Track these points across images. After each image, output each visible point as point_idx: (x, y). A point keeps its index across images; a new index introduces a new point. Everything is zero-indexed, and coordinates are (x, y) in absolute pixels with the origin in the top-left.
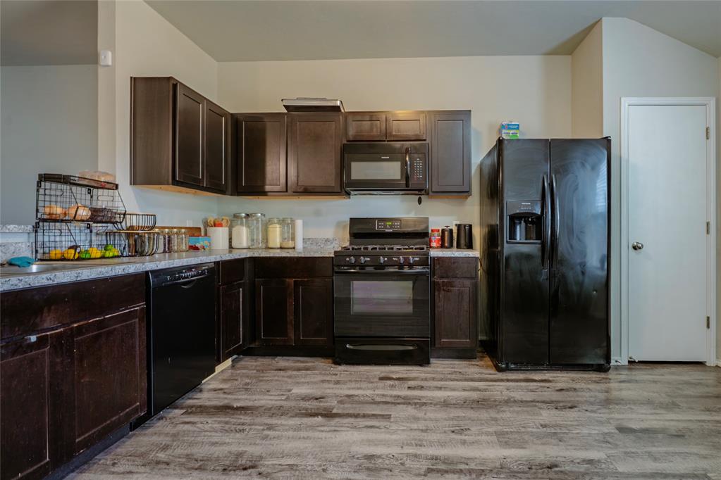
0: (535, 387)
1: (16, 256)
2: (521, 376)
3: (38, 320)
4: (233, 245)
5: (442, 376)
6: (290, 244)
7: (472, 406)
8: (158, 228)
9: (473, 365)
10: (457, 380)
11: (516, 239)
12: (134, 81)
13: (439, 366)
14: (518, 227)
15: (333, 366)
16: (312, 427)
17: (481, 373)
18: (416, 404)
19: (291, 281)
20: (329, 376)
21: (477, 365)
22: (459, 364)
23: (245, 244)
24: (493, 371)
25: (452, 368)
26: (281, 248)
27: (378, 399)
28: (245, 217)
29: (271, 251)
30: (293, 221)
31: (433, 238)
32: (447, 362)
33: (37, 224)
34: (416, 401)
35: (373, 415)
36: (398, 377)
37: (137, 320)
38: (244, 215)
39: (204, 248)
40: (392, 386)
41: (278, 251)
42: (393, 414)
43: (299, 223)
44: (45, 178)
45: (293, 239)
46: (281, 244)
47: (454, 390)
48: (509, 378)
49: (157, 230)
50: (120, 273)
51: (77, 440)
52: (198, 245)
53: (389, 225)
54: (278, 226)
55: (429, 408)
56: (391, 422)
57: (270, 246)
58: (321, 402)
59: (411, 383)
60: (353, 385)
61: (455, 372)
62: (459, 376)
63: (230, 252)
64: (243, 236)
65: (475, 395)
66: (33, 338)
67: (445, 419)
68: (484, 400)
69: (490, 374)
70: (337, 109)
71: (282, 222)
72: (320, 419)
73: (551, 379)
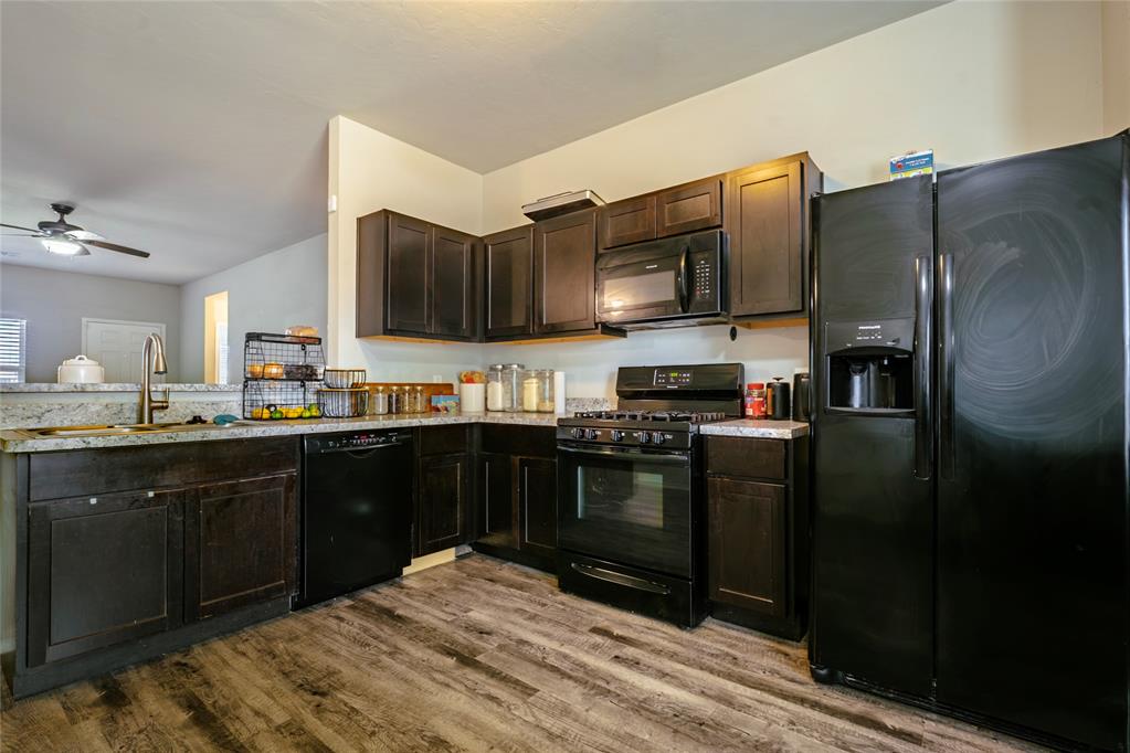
0: (856, 740)
1: (226, 413)
2: (858, 705)
3: (159, 477)
4: (489, 407)
5: (693, 654)
6: (547, 406)
7: (681, 729)
8: (368, 384)
9: (779, 652)
10: (712, 671)
11: (852, 406)
12: (360, 220)
13: (714, 636)
14: (857, 379)
15: (557, 591)
16: (429, 670)
17: (773, 672)
18: (594, 687)
19: (517, 459)
20: (533, 605)
21: (786, 655)
22: (752, 642)
23: (499, 406)
24: (804, 676)
25: (730, 646)
26: (538, 412)
27: (551, 660)
28: (501, 371)
29: (527, 415)
30: (552, 372)
31: (748, 400)
32: (734, 633)
33: (246, 382)
34: (599, 682)
35: (517, 682)
36: (620, 633)
37: (282, 489)
38: (500, 367)
39: (446, 409)
40: (595, 647)
41: (535, 416)
42: (544, 691)
43: (559, 377)
44: (251, 337)
45: (552, 399)
46: (538, 405)
47: (684, 686)
48: (825, 701)
49: (367, 388)
50: (259, 435)
51: (202, 604)
52: (439, 406)
53: (674, 378)
54: (535, 380)
55: (607, 703)
56: (525, 702)
57: (526, 408)
58: (481, 638)
59: (629, 651)
60: (547, 628)
61: (727, 654)
62: (727, 665)
63: (486, 414)
64: (499, 395)
65: (709, 709)
66: (151, 494)
67: (607, 732)
68: (718, 726)
69: (793, 680)
70: (588, 203)
71: (540, 375)
72: (451, 661)
73: (927, 736)
